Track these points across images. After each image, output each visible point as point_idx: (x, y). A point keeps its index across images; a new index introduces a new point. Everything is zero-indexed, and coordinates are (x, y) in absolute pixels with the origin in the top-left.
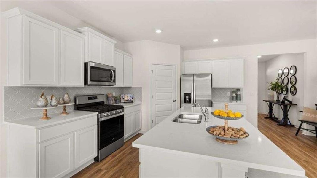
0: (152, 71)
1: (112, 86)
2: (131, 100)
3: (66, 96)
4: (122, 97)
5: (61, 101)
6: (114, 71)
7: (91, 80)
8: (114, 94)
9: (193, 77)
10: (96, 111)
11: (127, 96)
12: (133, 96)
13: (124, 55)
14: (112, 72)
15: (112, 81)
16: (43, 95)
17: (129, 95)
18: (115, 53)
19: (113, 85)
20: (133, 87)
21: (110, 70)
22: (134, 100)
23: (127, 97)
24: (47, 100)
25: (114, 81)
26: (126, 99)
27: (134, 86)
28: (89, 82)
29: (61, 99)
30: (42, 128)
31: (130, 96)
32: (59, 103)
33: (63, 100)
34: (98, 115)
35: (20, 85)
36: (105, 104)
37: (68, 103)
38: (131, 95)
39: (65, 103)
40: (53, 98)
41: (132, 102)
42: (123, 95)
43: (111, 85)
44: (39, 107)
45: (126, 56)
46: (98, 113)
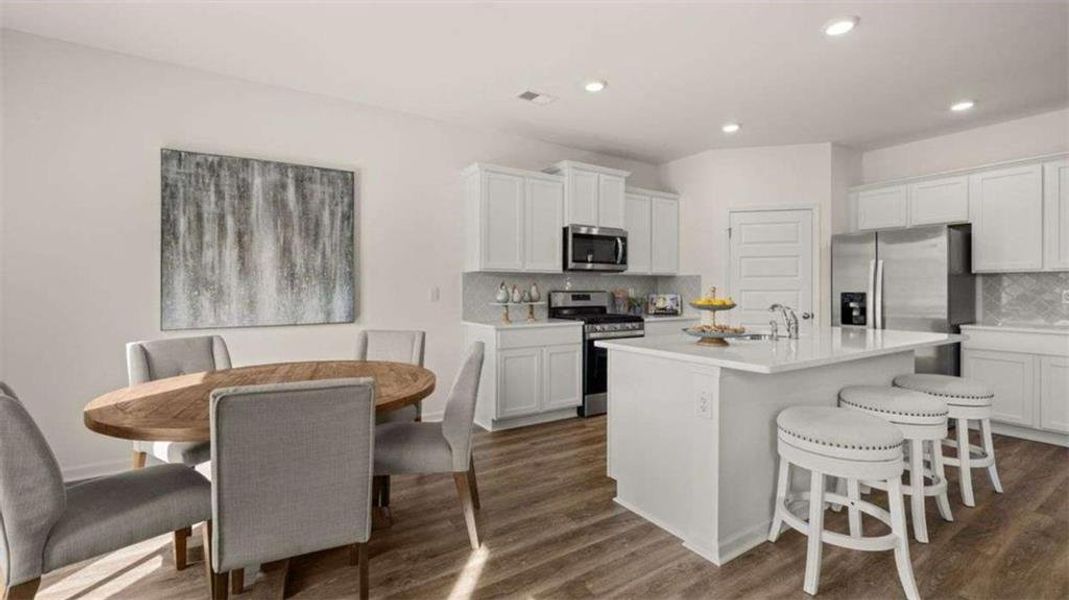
0: (730, 229)
1: (620, 273)
2: (675, 307)
3: (534, 288)
4: (652, 299)
5: (527, 297)
6: (624, 240)
7: (574, 261)
8: (632, 293)
9: (874, 244)
10: (582, 320)
11: (664, 299)
12: (679, 299)
13: (654, 199)
14: (619, 241)
15: (618, 262)
16: (503, 284)
17: (668, 297)
18: (627, 198)
19: (622, 271)
20: (681, 277)
21: (613, 239)
22: (682, 309)
23: (664, 301)
24: (507, 292)
25: (624, 262)
26: (660, 304)
27: (682, 272)
28: (571, 265)
29: (527, 295)
30: (502, 330)
31: (672, 299)
32: (522, 300)
33: (530, 294)
34: (583, 327)
35: (478, 270)
36: (608, 311)
37: (536, 301)
38: (672, 296)
39: (531, 301)
40: (516, 291)
41: (675, 313)
42: (654, 296)
43: (618, 271)
44: (498, 302)
45: (659, 200)
46: (582, 323)
